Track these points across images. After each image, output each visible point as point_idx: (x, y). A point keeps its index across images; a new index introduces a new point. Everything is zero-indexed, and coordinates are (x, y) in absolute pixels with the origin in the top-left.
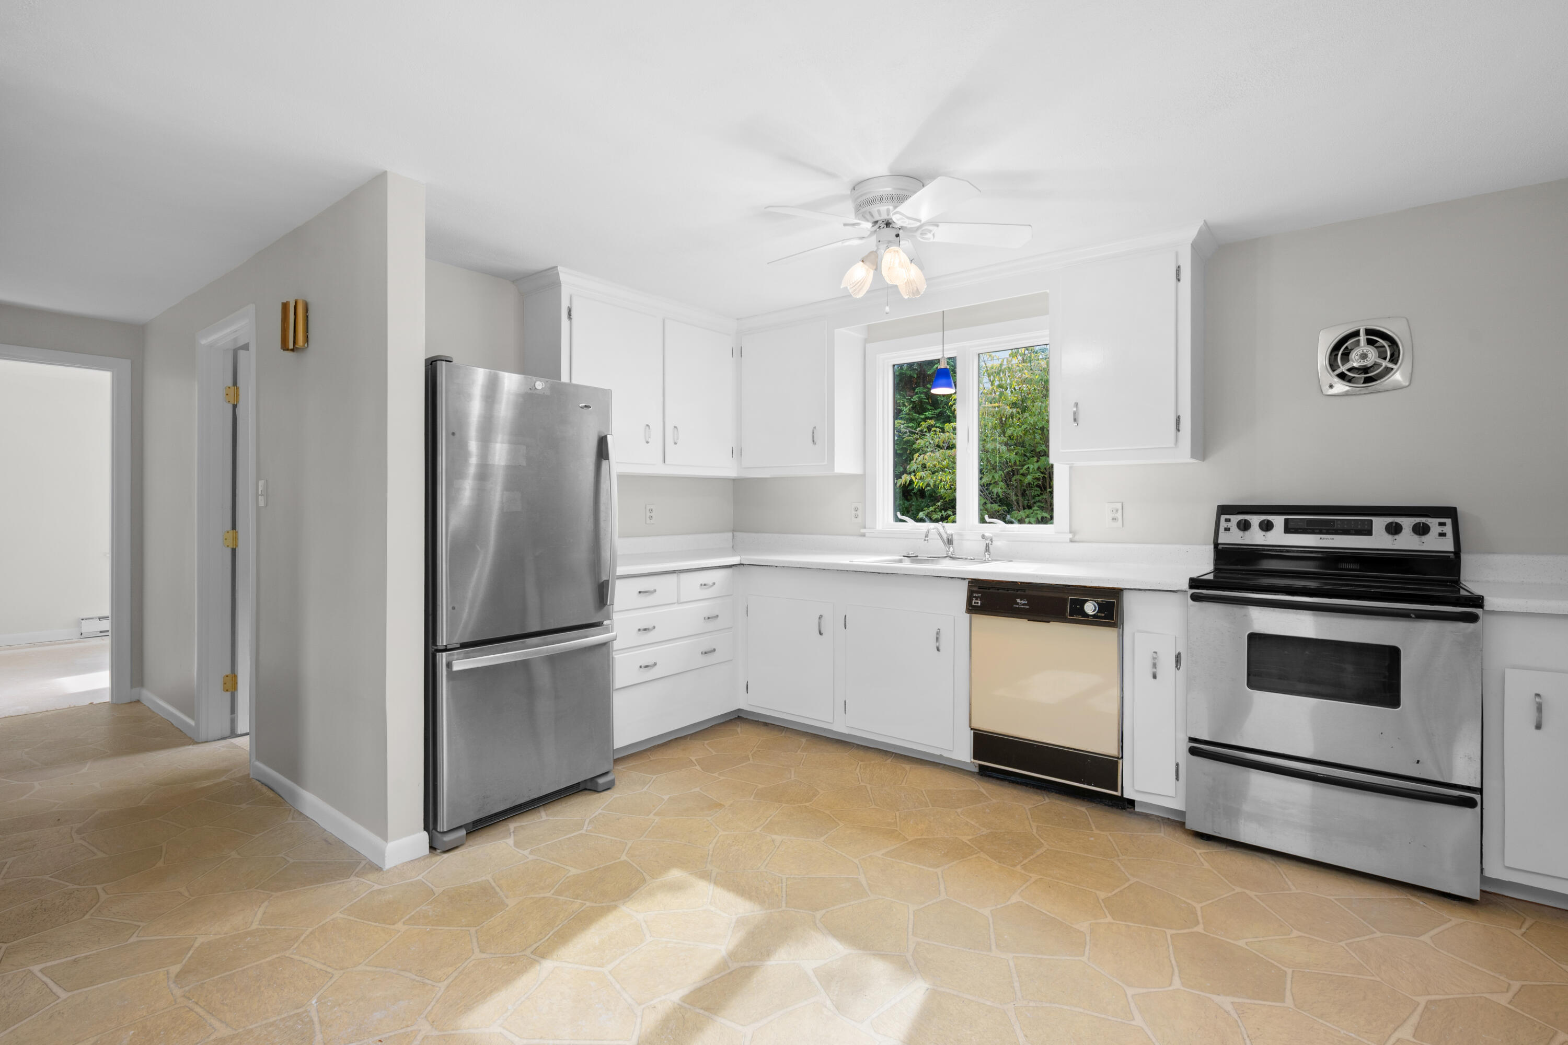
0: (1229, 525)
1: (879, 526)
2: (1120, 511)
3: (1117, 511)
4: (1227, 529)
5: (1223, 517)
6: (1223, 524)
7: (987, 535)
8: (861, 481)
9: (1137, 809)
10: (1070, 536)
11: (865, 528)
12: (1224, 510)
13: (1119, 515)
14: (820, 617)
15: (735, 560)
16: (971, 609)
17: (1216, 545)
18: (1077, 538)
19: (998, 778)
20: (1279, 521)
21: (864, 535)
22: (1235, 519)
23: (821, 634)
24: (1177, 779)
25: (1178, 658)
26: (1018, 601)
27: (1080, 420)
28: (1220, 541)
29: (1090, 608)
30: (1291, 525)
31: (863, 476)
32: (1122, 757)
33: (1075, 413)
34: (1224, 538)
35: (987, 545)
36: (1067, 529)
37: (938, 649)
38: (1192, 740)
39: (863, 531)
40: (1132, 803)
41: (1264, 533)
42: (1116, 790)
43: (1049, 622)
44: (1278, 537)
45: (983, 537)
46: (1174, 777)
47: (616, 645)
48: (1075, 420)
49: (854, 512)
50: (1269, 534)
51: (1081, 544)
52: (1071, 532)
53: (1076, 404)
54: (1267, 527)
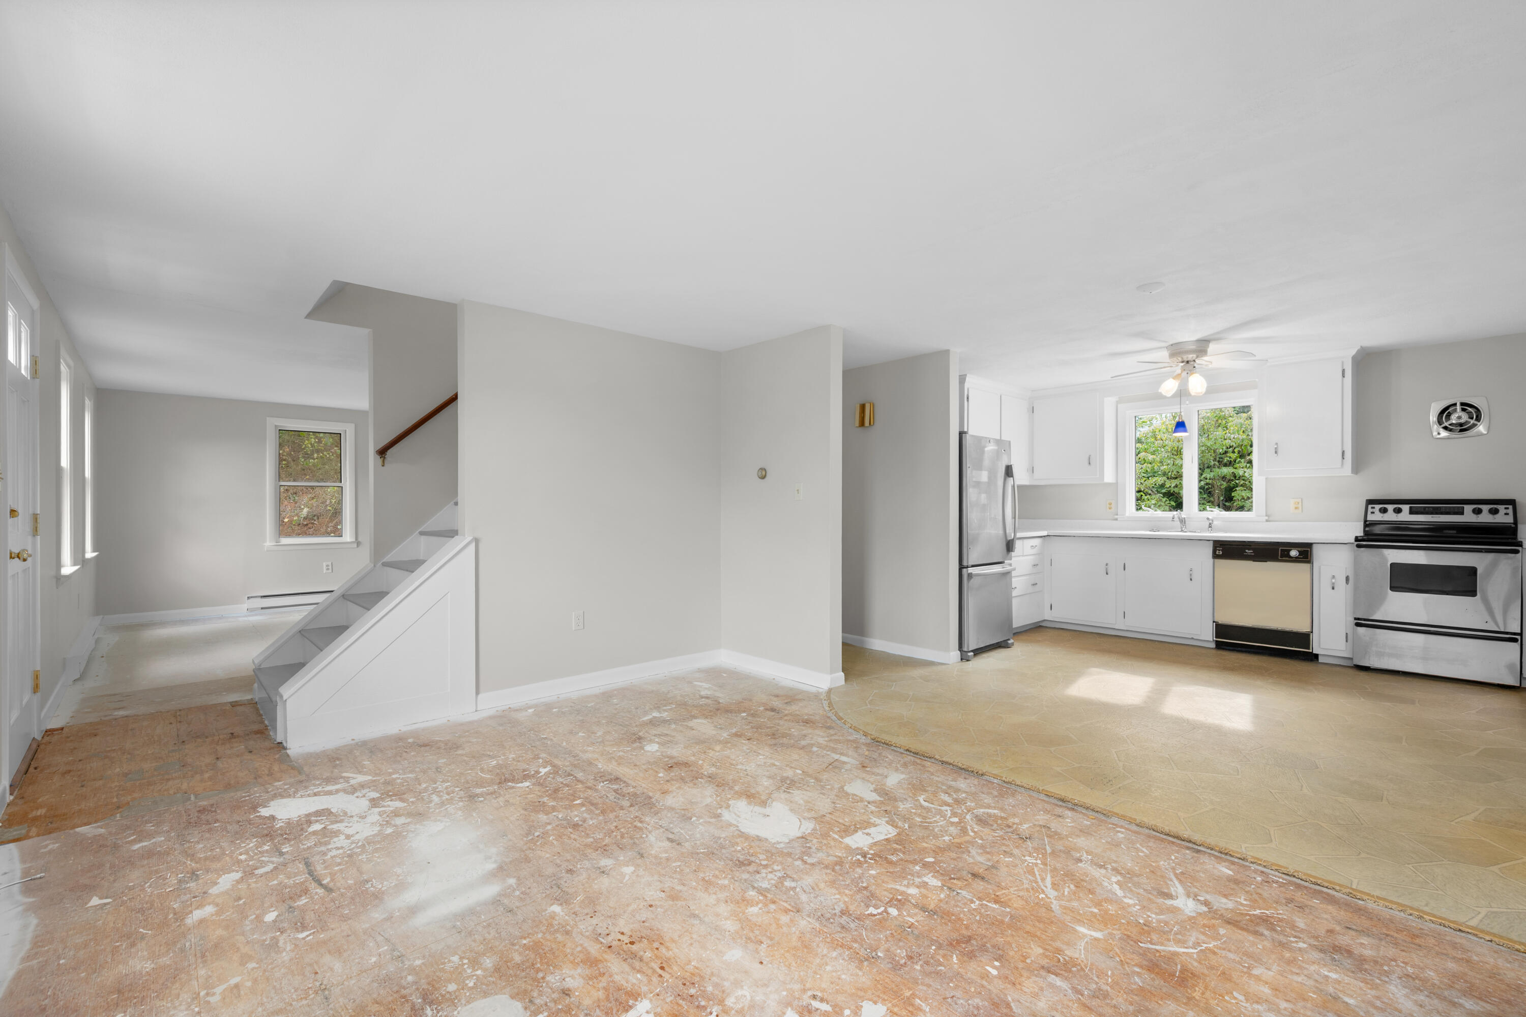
0: (1374, 510)
1: (1127, 514)
2: (1300, 503)
3: (1298, 503)
4: (1373, 513)
5: (1370, 506)
6: (1370, 510)
7: (1210, 517)
8: (1115, 487)
9: (1320, 661)
10: (1267, 518)
11: (1117, 515)
12: (1370, 502)
13: (1300, 505)
14: (1107, 565)
15: (1045, 533)
16: (1215, 556)
17: (1365, 521)
18: (1270, 519)
19: (1229, 650)
20: (1406, 508)
21: (1116, 519)
22: (1378, 507)
23: (1107, 574)
24: (1347, 641)
25: (1347, 579)
26: (1247, 551)
27: (1279, 452)
28: (1368, 519)
29: (1294, 553)
30: (1414, 510)
31: (1116, 484)
32: (1312, 632)
33: (1276, 448)
34: (1371, 518)
35: (1210, 524)
36: (1264, 514)
37: (1191, 580)
38: (1355, 619)
39: (1116, 517)
40: (1316, 656)
41: (1396, 514)
42: (1309, 649)
43: (1266, 561)
44: (1405, 516)
45: (1208, 519)
46: (1345, 640)
47: (1014, 574)
48: (1276, 452)
49: (1108, 506)
50: (1399, 515)
51: (1273, 523)
52: (1266, 516)
53: (1277, 444)
54: (1398, 511)
